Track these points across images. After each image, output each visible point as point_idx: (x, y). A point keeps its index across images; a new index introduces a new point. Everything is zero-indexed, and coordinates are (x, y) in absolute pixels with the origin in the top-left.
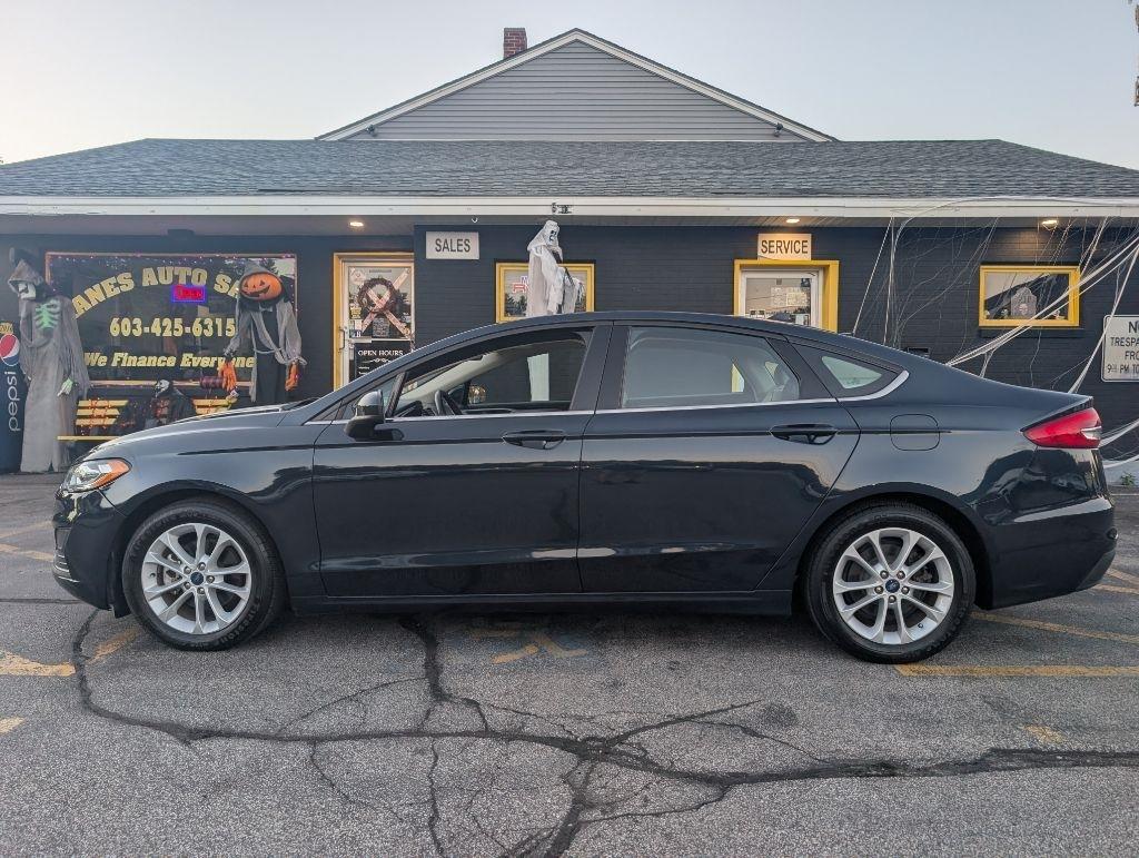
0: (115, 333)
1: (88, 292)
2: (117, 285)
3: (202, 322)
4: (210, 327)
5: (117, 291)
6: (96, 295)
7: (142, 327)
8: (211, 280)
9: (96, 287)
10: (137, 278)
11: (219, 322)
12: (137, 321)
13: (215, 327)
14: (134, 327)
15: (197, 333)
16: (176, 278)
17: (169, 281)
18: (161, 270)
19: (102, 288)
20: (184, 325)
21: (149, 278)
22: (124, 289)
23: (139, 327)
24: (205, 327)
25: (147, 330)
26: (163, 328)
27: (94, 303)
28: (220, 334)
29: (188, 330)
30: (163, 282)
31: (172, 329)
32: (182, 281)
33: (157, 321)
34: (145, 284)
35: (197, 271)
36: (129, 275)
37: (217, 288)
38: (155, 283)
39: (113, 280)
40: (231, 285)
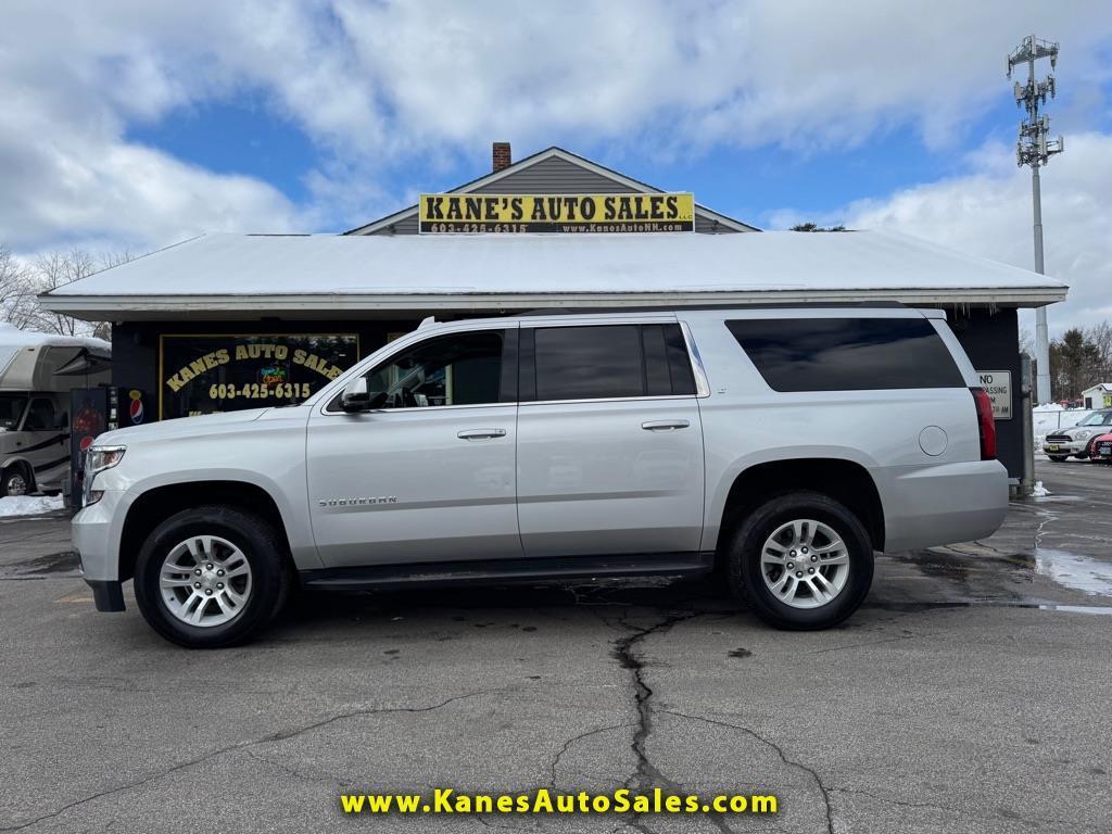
0: (213, 396)
1: (193, 365)
2: (216, 359)
3: (283, 387)
4: (290, 390)
5: (216, 364)
6: (199, 367)
7: (236, 391)
8: (291, 355)
9: (200, 360)
10: (232, 354)
11: (297, 386)
12: (232, 387)
13: (294, 390)
14: (228, 391)
15: (279, 395)
16: (263, 353)
17: (258, 355)
18: (251, 347)
19: (204, 361)
20: (269, 389)
21: (241, 354)
22: (222, 362)
23: (232, 391)
24: (285, 390)
25: (239, 393)
26: (252, 392)
27: (198, 373)
28: (297, 395)
29: (272, 393)
30: (253, 356)
31: (259, 392)
32: (268, 355)
33: (247, 386)
34: (238, 358)
35: (280, 347)
36: (225, 351)
37: (295, 360)
38: (246, 357)
39: (212, 355)
40: (306, 358)
